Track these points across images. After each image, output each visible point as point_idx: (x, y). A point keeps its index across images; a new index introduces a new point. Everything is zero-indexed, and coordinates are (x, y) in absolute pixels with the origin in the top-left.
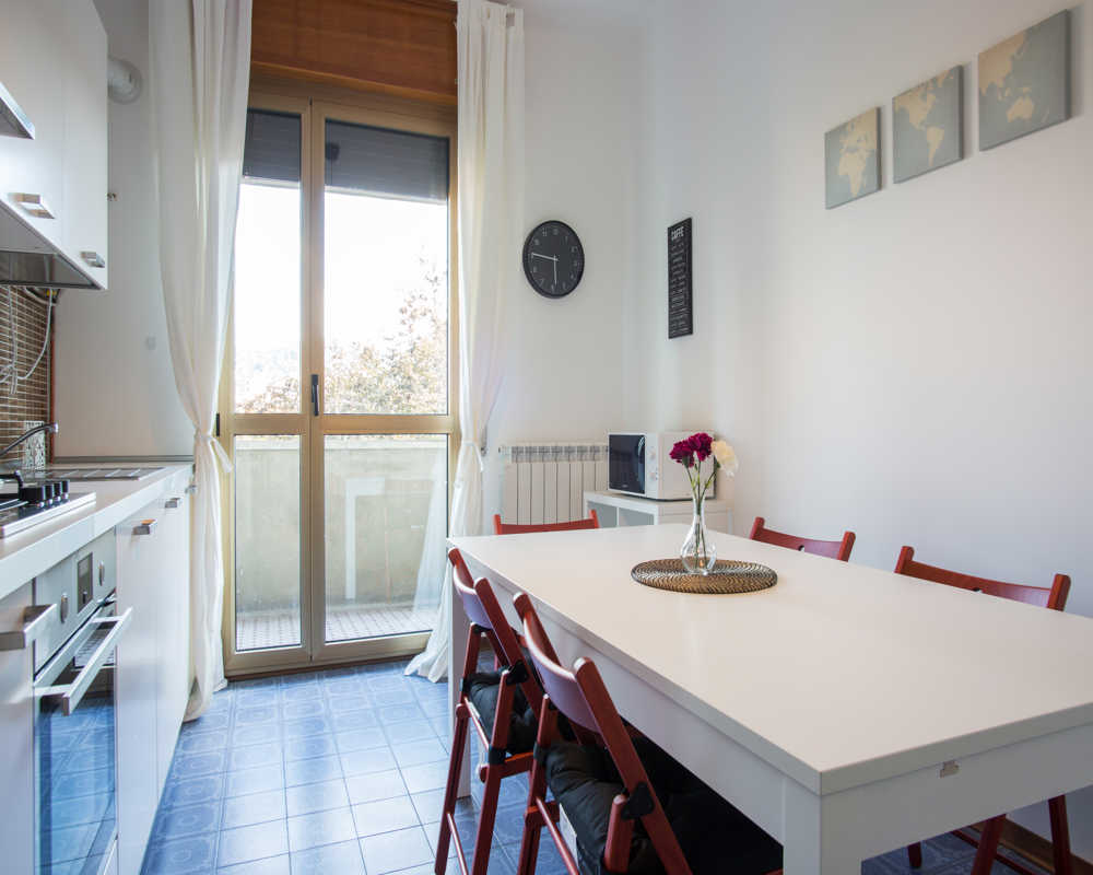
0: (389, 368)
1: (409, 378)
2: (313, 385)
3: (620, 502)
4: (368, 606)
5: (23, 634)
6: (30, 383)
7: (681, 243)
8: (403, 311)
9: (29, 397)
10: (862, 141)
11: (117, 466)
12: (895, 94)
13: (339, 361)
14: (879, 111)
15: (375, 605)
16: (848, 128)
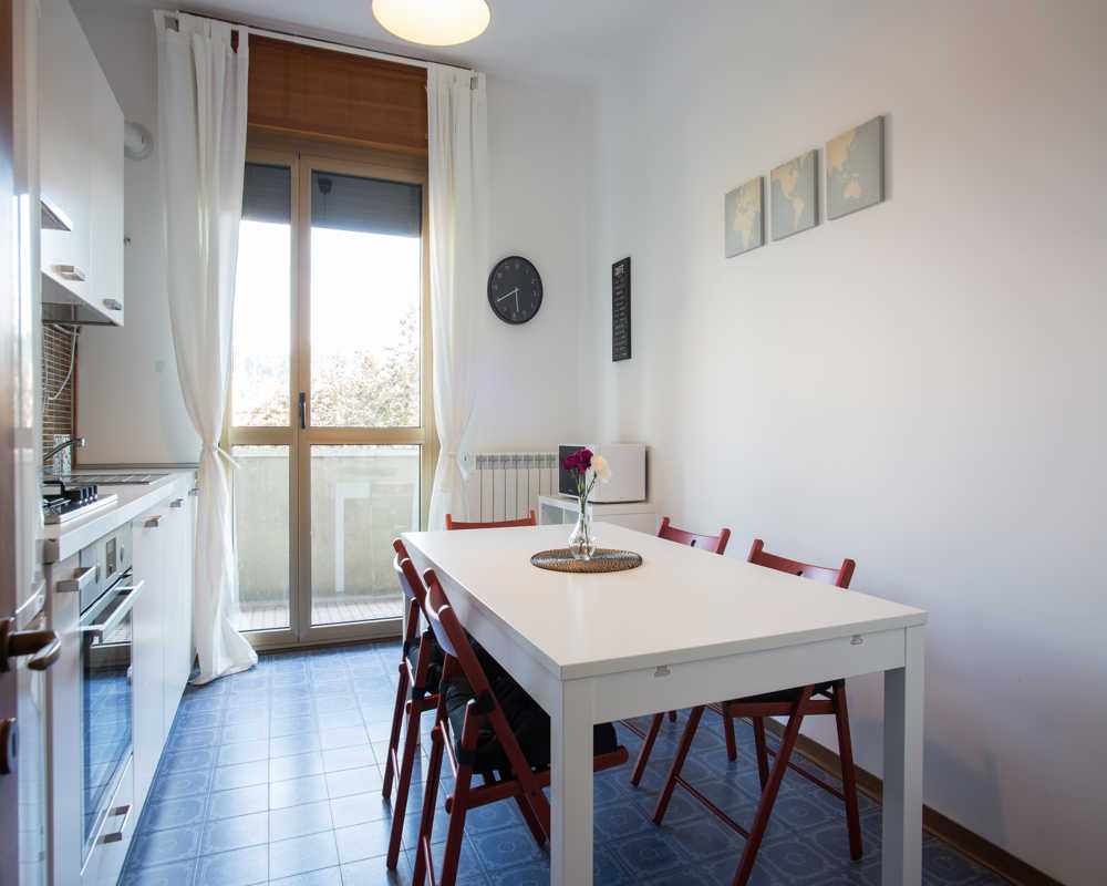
0: (389, 377)
1: (407, 387)
2: (301, 402)
3: (564, 503)
4: (355, 598)
5: (77, 583)
6: (57, 402)
7: (622, 276)
8: (403, 323)
9: (57, 414)
10: (750, 204)
11: (130, 472)
12: (774, 167)
13: (342, 370)
14: (762, 180)
15: (362, 597)
16: (741, 192)
